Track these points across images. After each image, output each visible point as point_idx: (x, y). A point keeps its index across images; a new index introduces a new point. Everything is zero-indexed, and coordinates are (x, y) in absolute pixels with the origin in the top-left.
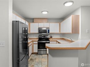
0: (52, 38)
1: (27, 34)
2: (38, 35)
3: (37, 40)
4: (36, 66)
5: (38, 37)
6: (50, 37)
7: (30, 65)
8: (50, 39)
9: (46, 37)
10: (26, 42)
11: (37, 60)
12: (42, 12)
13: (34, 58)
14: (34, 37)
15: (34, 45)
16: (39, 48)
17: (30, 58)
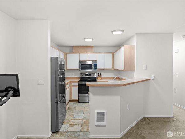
0: (101, 77)
1: (63, 70)
2: (79, 72)
3: (78, 80)
4: (76, 115)
5: (79, 76)
6: (97, 76)
7: (68, 114)
8: (98, 79)
9: (92, 76)
10: (63, 83)
11: (77, 109)
12: (84, 39)
13: (73, 107)
14: (72, 75)
15: (73, 87)
16: (80, 92)
17: (67, 107)
